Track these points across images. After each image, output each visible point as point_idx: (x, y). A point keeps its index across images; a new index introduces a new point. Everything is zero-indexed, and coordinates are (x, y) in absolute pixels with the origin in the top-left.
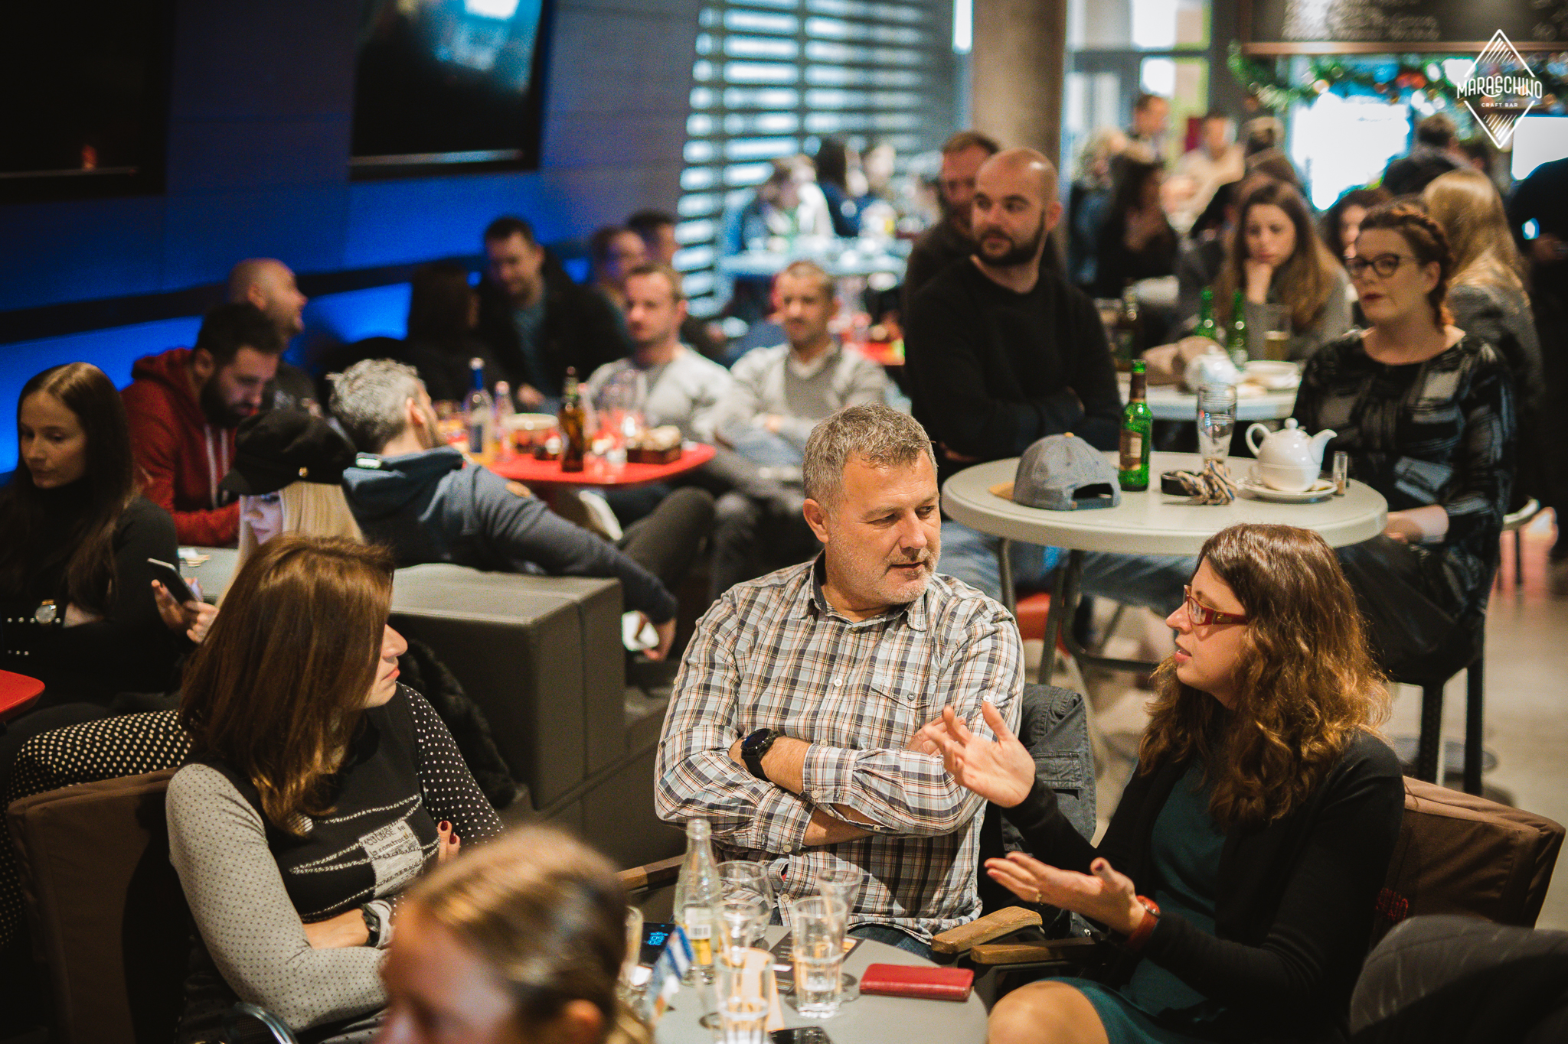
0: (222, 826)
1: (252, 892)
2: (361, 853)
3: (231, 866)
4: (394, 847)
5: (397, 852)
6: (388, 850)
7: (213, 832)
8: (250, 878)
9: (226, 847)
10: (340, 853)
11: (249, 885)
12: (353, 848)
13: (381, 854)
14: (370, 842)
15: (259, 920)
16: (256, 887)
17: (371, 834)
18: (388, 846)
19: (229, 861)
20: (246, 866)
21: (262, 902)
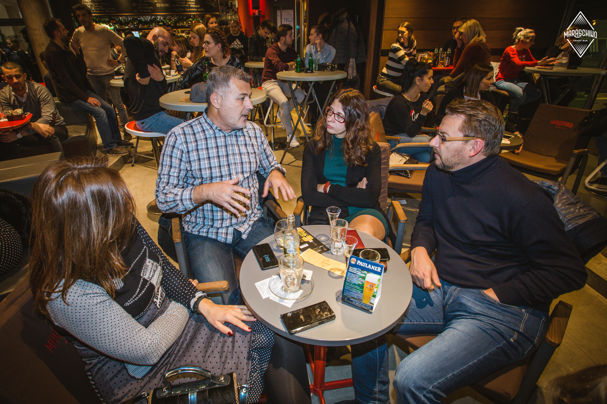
0: (90, 301)
1: (117, 322)
2: (145, 281)
3: (103, 316)
4: (152, 271)
5: (154, 271)
6: (152, 274)
7: (87, 306)
8: (113, 317)
9: (96, 310)
10: (139, 286)
11: (114, 320)
12: (142, 280)
13: (151, 277)
14: (145, 274)
15: (126, 332)
16: (118, 319)
17: (143, 271)
18: (151, 271)
19: (100, 315)
20: (109, 312)
21: (123, 324)
